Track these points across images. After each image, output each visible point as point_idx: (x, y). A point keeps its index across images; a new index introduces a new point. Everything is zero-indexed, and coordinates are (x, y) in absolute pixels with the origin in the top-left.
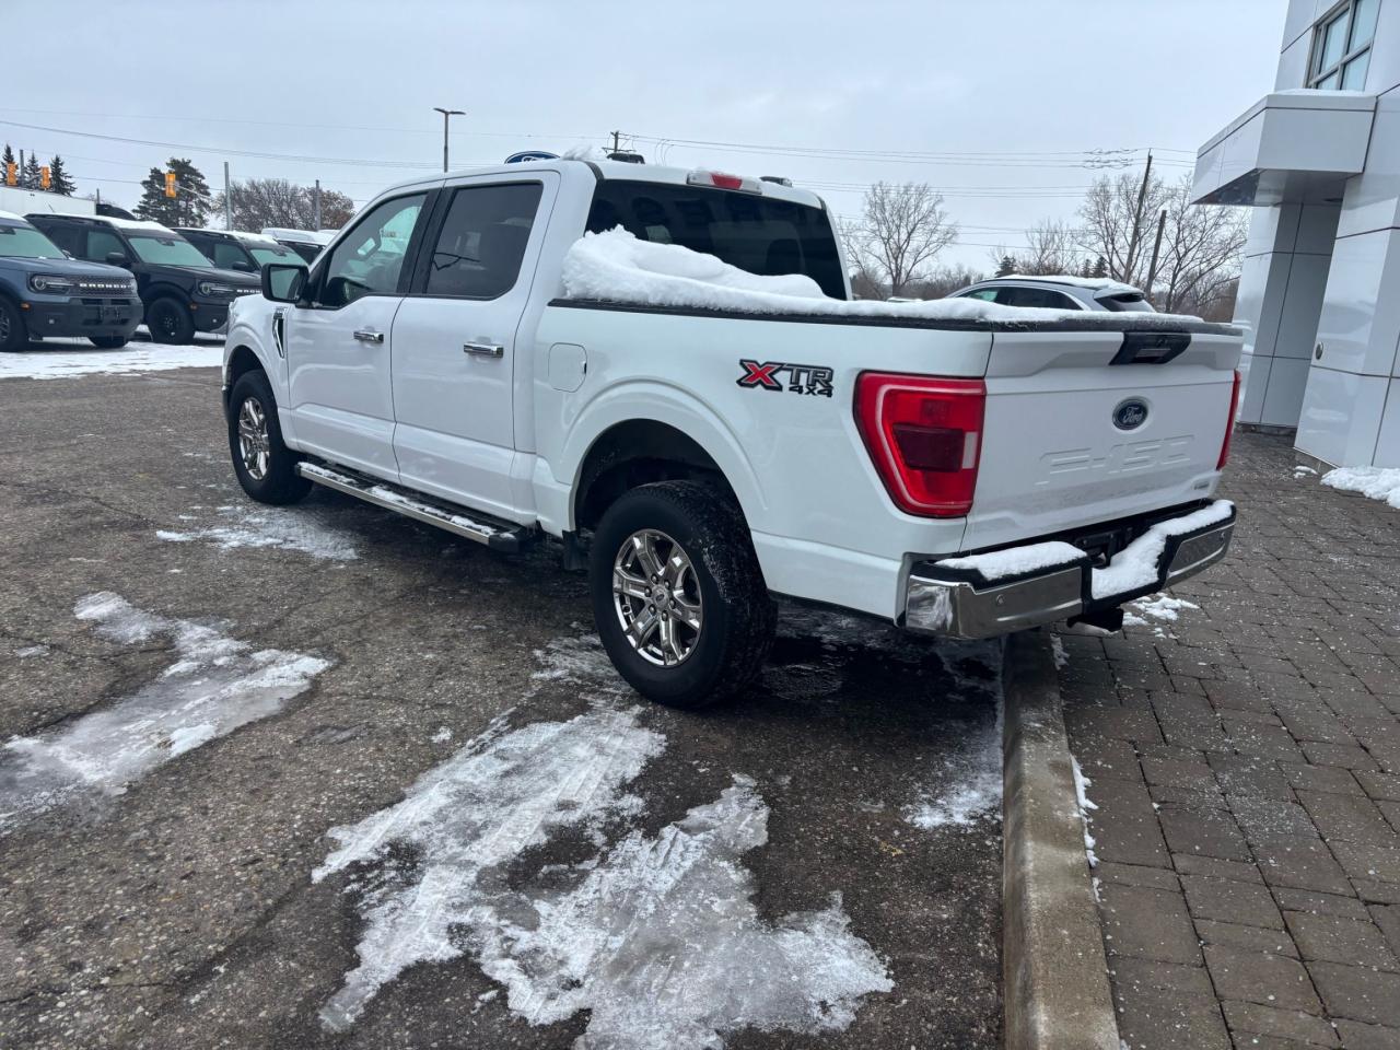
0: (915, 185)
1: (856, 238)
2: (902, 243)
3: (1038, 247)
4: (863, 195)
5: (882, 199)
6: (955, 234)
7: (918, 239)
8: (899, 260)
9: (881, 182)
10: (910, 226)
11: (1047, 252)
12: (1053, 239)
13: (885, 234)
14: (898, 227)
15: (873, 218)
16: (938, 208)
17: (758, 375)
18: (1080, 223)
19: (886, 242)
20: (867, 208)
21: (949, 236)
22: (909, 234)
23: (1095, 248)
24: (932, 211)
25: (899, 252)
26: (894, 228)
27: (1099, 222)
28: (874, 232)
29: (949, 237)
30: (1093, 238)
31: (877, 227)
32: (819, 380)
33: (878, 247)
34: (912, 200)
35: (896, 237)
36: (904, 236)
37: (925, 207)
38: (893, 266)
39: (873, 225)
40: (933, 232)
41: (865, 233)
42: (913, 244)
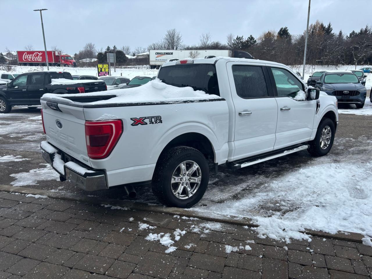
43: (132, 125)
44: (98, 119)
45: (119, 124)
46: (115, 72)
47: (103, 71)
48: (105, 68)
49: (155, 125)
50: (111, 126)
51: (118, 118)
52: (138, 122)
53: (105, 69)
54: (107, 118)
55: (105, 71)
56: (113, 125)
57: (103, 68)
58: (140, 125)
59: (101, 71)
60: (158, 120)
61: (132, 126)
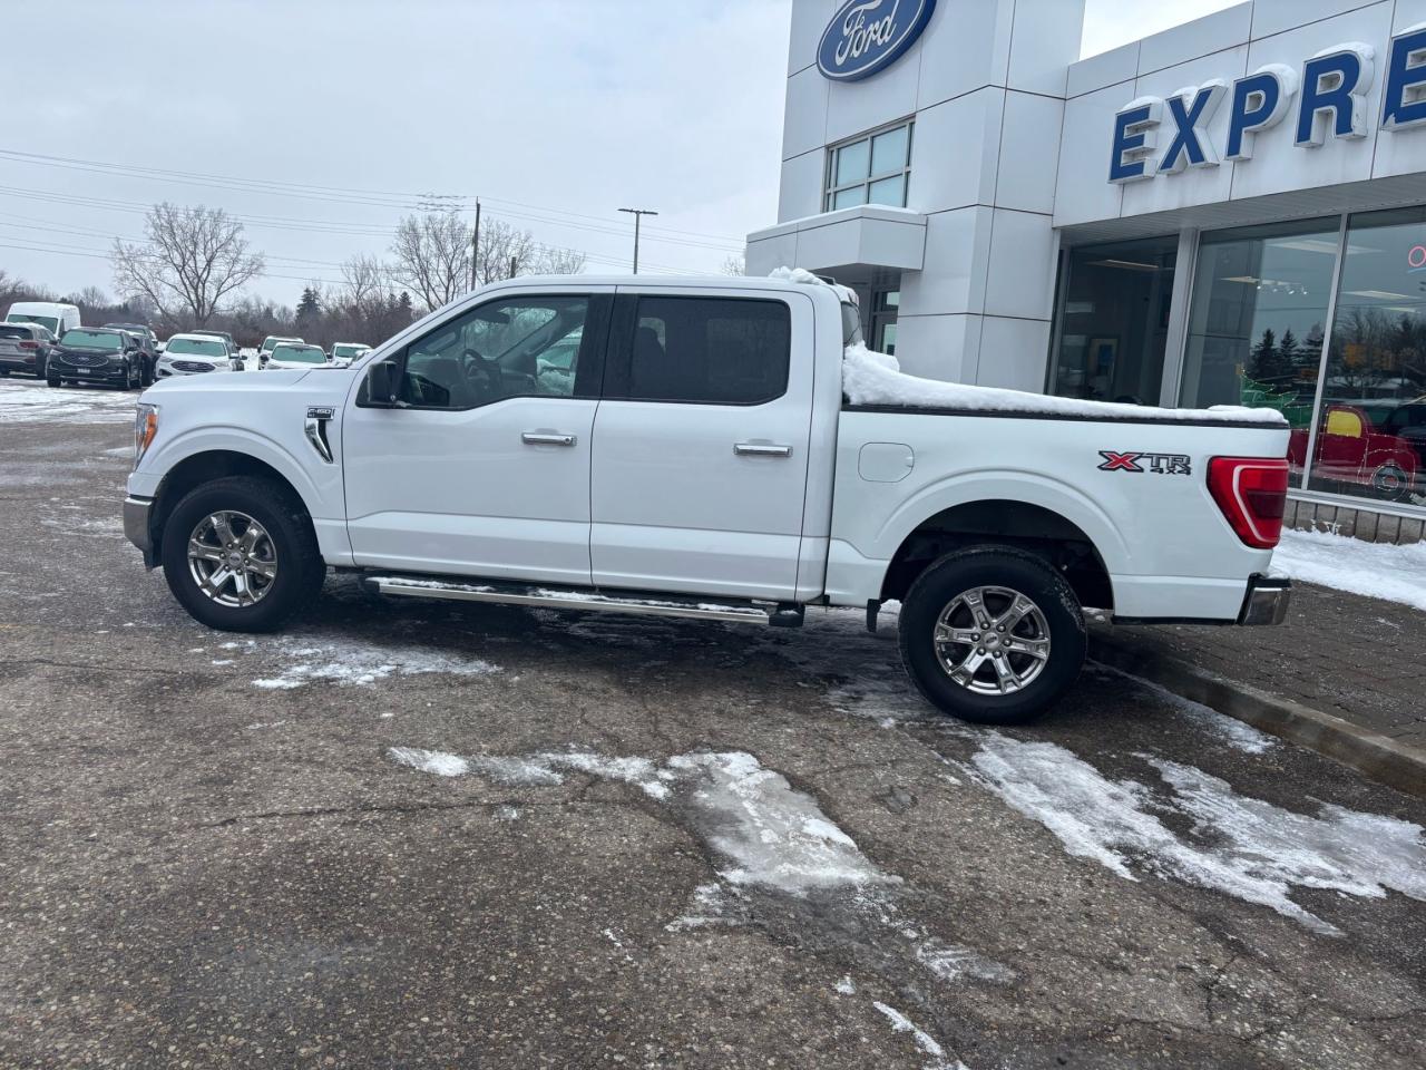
0: (208, 209)
1: (141, 263)
2: (200, 272)
3: (354, 281)
4: (145, 216)
5: (170, 223)
6: (261, 265)
7: (219, 269)
8: (200, 291)
9: (166, 204)
10: (209, 254)
11: (364, 288)
12: (368, 274)
13: (178, 260)
14: (193, 253)
15: (161, 242)
16: (238, 236)
17: (1116, 462)
18: (394, 259)
19: (181, 269)
20: (152, 230)
21: (255, 266)
22: (209, 262)
23: (411, 284)
24: (231, 238)
25: (197, 282)
26: (188, 255)
27: (412, 260)
28: (164, 258)
29: (255, 268)
30: (408, 275)
31: (166, 253)
32: (1180, 464)
33: (171, 275)
34: (207, 225)
35: (191, 263)
36: (202, 265)
37: (224, 234)
38: (193, 297)
39: (161, 250)
40: (235, 261)
41: (153, 259)
42: (215, 273)
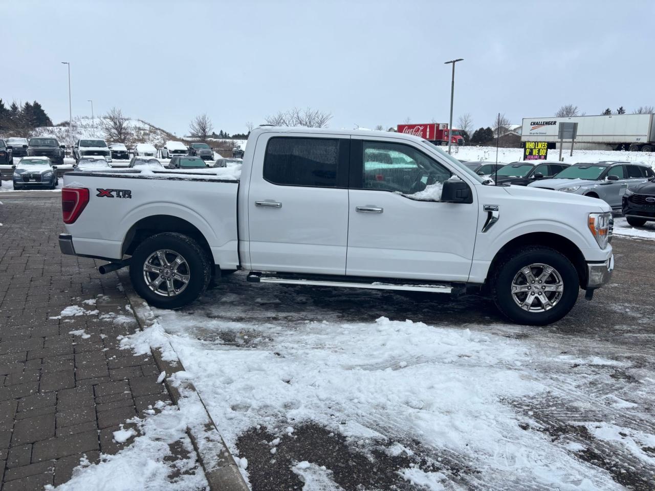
43: (97, 195)
44: (67, 186)
45: (85, 193)
46: (571, 155)
47: (534, 153)
48: (539, 149)
49: (122, 199)
50: (75, 194)
51: (84, 186)
52: (103, 193)
53: (539, 151)
54: (75, 185)
55: (539, 153)
56: (78, 193)
57: (535, 148)
58: (105, 197)
59: (531, 153)
60: (127, 194)
61: (97, 197)
